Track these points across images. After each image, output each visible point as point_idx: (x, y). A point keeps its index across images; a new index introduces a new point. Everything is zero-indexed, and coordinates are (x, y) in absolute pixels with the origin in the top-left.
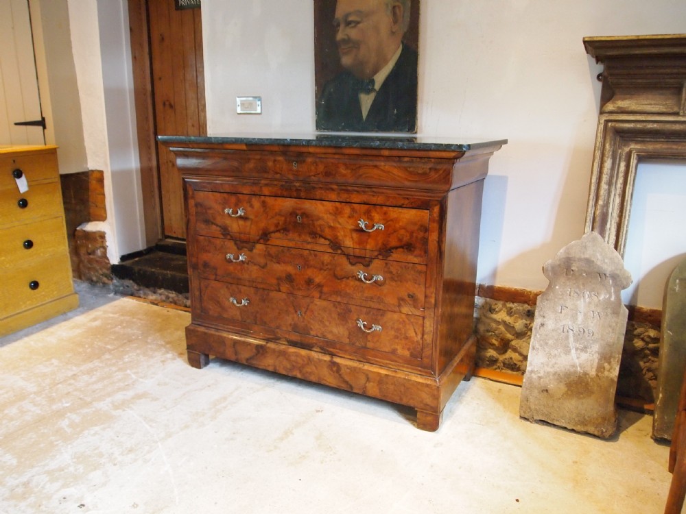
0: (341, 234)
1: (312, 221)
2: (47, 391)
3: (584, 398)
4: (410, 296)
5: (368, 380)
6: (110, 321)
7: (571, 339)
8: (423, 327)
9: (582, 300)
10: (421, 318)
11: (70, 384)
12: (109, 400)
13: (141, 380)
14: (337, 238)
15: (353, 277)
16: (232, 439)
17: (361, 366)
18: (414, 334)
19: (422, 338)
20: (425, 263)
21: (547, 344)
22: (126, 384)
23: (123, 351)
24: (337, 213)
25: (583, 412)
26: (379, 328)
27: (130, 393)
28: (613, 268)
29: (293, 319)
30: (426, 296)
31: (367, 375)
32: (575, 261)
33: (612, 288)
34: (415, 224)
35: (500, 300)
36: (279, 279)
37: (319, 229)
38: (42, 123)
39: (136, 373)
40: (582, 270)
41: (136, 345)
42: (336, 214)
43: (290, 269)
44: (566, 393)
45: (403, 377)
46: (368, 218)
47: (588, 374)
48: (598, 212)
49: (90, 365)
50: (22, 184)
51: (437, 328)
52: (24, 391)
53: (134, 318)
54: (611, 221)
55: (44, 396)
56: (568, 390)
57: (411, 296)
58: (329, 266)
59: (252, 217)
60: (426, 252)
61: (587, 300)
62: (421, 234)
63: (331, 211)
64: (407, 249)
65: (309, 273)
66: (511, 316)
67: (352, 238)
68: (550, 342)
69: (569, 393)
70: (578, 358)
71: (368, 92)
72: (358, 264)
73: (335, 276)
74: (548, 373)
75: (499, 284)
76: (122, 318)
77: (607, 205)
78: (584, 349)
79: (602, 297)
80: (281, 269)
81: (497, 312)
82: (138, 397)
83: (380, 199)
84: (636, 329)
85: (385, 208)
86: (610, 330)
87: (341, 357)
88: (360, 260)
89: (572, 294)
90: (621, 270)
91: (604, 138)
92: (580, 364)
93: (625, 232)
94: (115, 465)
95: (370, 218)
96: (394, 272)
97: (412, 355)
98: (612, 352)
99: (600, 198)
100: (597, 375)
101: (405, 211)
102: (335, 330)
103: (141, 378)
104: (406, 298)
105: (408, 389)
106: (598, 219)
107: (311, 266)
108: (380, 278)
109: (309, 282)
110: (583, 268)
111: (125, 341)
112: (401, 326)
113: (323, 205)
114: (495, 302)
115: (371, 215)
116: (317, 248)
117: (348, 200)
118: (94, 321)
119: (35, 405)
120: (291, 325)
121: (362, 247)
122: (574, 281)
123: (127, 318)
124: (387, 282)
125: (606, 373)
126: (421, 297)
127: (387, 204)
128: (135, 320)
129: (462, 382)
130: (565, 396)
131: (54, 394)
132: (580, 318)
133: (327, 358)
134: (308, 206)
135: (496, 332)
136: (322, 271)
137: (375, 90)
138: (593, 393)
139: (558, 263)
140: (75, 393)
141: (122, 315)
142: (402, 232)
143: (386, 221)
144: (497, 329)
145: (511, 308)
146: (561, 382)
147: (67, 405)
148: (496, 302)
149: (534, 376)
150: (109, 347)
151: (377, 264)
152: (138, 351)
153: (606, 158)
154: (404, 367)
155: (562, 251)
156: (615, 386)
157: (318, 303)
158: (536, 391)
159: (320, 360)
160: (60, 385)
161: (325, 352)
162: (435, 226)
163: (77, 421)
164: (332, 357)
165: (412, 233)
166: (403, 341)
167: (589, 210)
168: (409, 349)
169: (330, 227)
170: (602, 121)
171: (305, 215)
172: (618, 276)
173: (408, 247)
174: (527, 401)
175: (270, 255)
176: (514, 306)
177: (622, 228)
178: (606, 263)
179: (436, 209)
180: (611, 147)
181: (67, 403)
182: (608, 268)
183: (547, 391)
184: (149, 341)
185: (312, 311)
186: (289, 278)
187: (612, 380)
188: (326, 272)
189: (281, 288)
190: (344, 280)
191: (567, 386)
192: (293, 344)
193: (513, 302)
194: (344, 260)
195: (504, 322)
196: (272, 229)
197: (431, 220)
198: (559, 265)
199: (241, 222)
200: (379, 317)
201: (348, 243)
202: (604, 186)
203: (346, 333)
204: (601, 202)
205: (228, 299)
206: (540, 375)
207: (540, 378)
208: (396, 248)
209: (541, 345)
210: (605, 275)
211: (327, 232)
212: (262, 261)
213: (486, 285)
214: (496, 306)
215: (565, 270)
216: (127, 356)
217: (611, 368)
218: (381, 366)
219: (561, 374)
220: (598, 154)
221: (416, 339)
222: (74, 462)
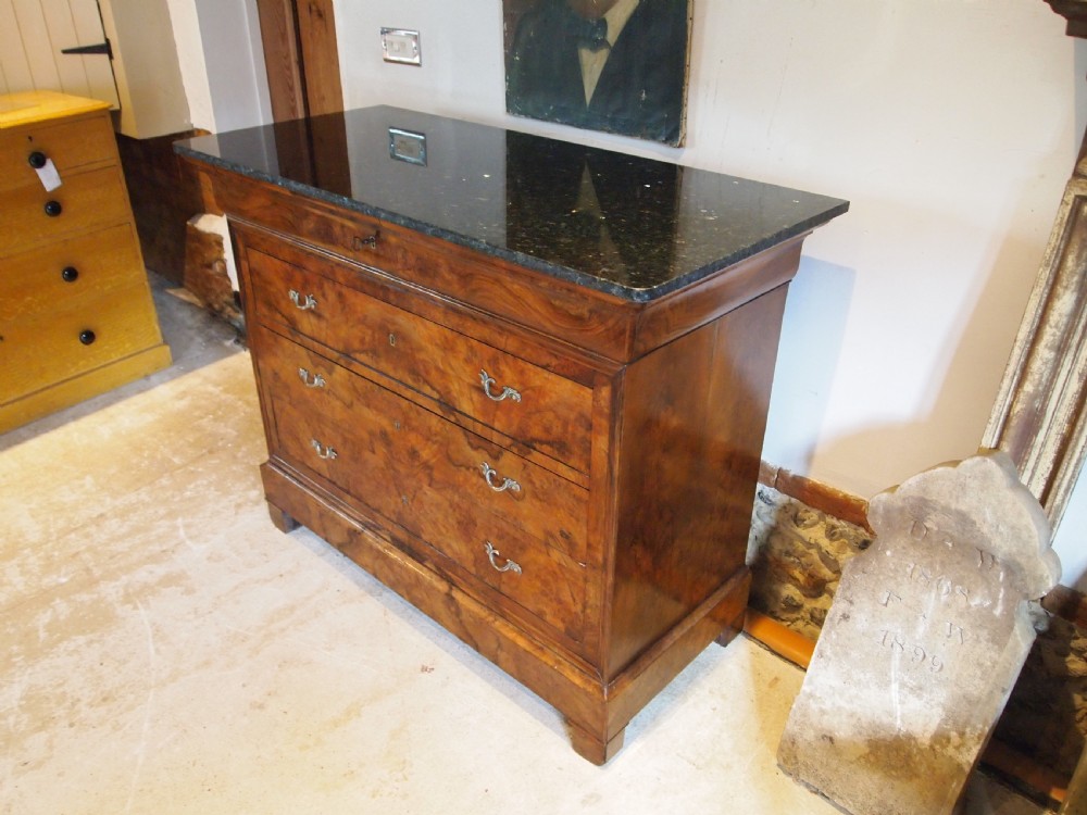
0: (455, 387)
1: (411, 349)
2: (50, 544)
3: (898, 778)
4: (562, 533)
5: (499, 646)
6: (203, 402)
7: (896, 662)
8: (585, 594)
9: (933, 595)
10: (581, 578)
11: (87, 536)
12: (125, 579)
13: (188, 542)
14: (449, 393)
15: (475, 469)
16: (261, 707)
17: (491, 619)
18: (572, 601)
19: (583, 612)
20: (586, 486)
21: (846, 654)
22: (164, 548)
23: (192, 472)
24: (448, 347)
25: (891, 802)
26: (517, 569)
27: (161, 570)
28: (1014, 550)
29: (396, 503)
30: (589, 546)
31: (498, 640)
32: (935, 510)
33: (1002, 590)
34: (571, 408)
35: (814, 507)
36: (372, 434)
37: (421, 367)
38: (105, 49)
39: (187, 526)
40: (947, 534)
41: (218, 461)
42: (445, 348)
43: (385, 423)
44: (865, 757)
45: (551, 663)
46: (495, 373)
47: (914, 739)
48: (1018, 408)
49: (132, 497)
50: (49, 177)
51: (604, 606)
52: (20, 540)
53: (240, 399)
54: (1049, 428)
55: (42, 554)
56: (871, 752)
57: (566, 536)
58: (438, 438)
59: (327, 315)
60: (589, 466)
61: (944, 598)
62: (581, 432)
63: (438, 342)
64: (558, 450)
65: (414, 439)
66: (831, 540)
67: (471, 399)
68: (854, 654)
69: (872, 759)
70: (902, 703)
71: (597, 45)
72: (480, 450)
73: (449, 458)
74: (839, 708)
75: (816, 477)
76: (223, 397)
77: (1045, 394)
78: (918, 690)
79: (976, 601)
80: (373, 419)
81: (806, 527)
82: (169, 580)
83: (511, 344)
84: (1077, 638)
85: (520, 362)
86: (979, 673)
87: (463, 592)
88: (483, 443)
89: (916, 575)
90: (1029, 557)
91: (1068, 239)
92: (903, 715)
93: (1074, 461)
94: (71, 725)
95: (499, 375)
96: (538, 484)
97: (568, 632)
98: (971, 715)
99: (1030, 378)
100: (932, 748)
101: (553, 377)
102: (455, 546)
103: (191, 538)
104: (558, 535)
105: (557, 685)
106: (1014, 422)
107: (413, 429)
108: (516, 487)
109: (414, 454)
110: (950, 531)
111: (204, 451)
112: (549, 578)
113: (425, 326)
114: (803, 507)
115: (498, 368)
116: (421, 400)
117: (461, 329)
118: (182, 399)
119: (22, 573)
120: (394, 512)
121: (486, 421)
122: (925, 553)
123: (230, 397)
124: (527, 496)
125: (950, 751)
126: (581, 542)
127: (522, 356)
128: (240, 403)
129: (714, 645)
130: (862, 760)
131: (56, 554)
132: (922, 628)
133: (442, 586)
134: (403, 320)
135: (803, 559)
136: (430, 443)
137: (608, 44)
138: (917, 776)
139: (900, 504)
140: (86, 556)
141: (226, 391)
142: (550, 416)
143: (524, 388)
144: (804, 554)
145: (833, 527)
146: (860, 733)
147: (64, 580)
148: (807, 507)
149: (814, 706)
150: (177, 460)
151: (509, 459)
152: (214, 477)
153: (1060, 290)
154: (555, 645)
155: (912, 481)
156: (964, 780)
157: (429, 493)
158: (812, 733)
159: (433, 588)
160: (73, 536)
161: (443, 576)
162: (605, 423)
163: (62, 618)
164: (451, 589)
165: (566, 423)
166: (555, 604)
167: (1001, 397)
168: (563, 620)
169: (437, 369)
170: (1070, 199)
171: (401, 336)
172: (1022, 569)
173: (561, 447)
174: (793, 743)
175: (355, 389)
176: (842, 525)
177: (1069, 452)
178: (1001, 533)
179: (605, 392)
180: (1078, 265)
181: (65, 575)
182: (1002, 546)
183: (831, 739)
184: (240, 455)
185: (421, 502)
186: (384, 436)
187: (959, 767)
188: (435, 446)
189: (376, 450)
190: (463, 469)
191: (870, 746)
192: (399, 544)
193: (839, 519)
194: (459, 436)
195: (819, 548)
196: (356, 345)
197: (597, 411)
198: (902, 510)
199: (313, 320)
200: (517, 552)
201: (466, 407)
202: (1044, 353)
203: (471, 557)
204: (1028, 387)
205: (310, 440)
206: (824, 707)
207: (823, 712)
208: (542, 442)
209: (836, 655)
210: (993, 557)
211: (434, 376)
212: (345, 394)
213: (792, 473)
214: (808, 514)
215: (912, 523)
216: (192, 486)
217: (962, 745)
218: (522, 632)
219: (863, 719)
220: (1045, 275)
221: (574, 609)
222: (20, 706)
